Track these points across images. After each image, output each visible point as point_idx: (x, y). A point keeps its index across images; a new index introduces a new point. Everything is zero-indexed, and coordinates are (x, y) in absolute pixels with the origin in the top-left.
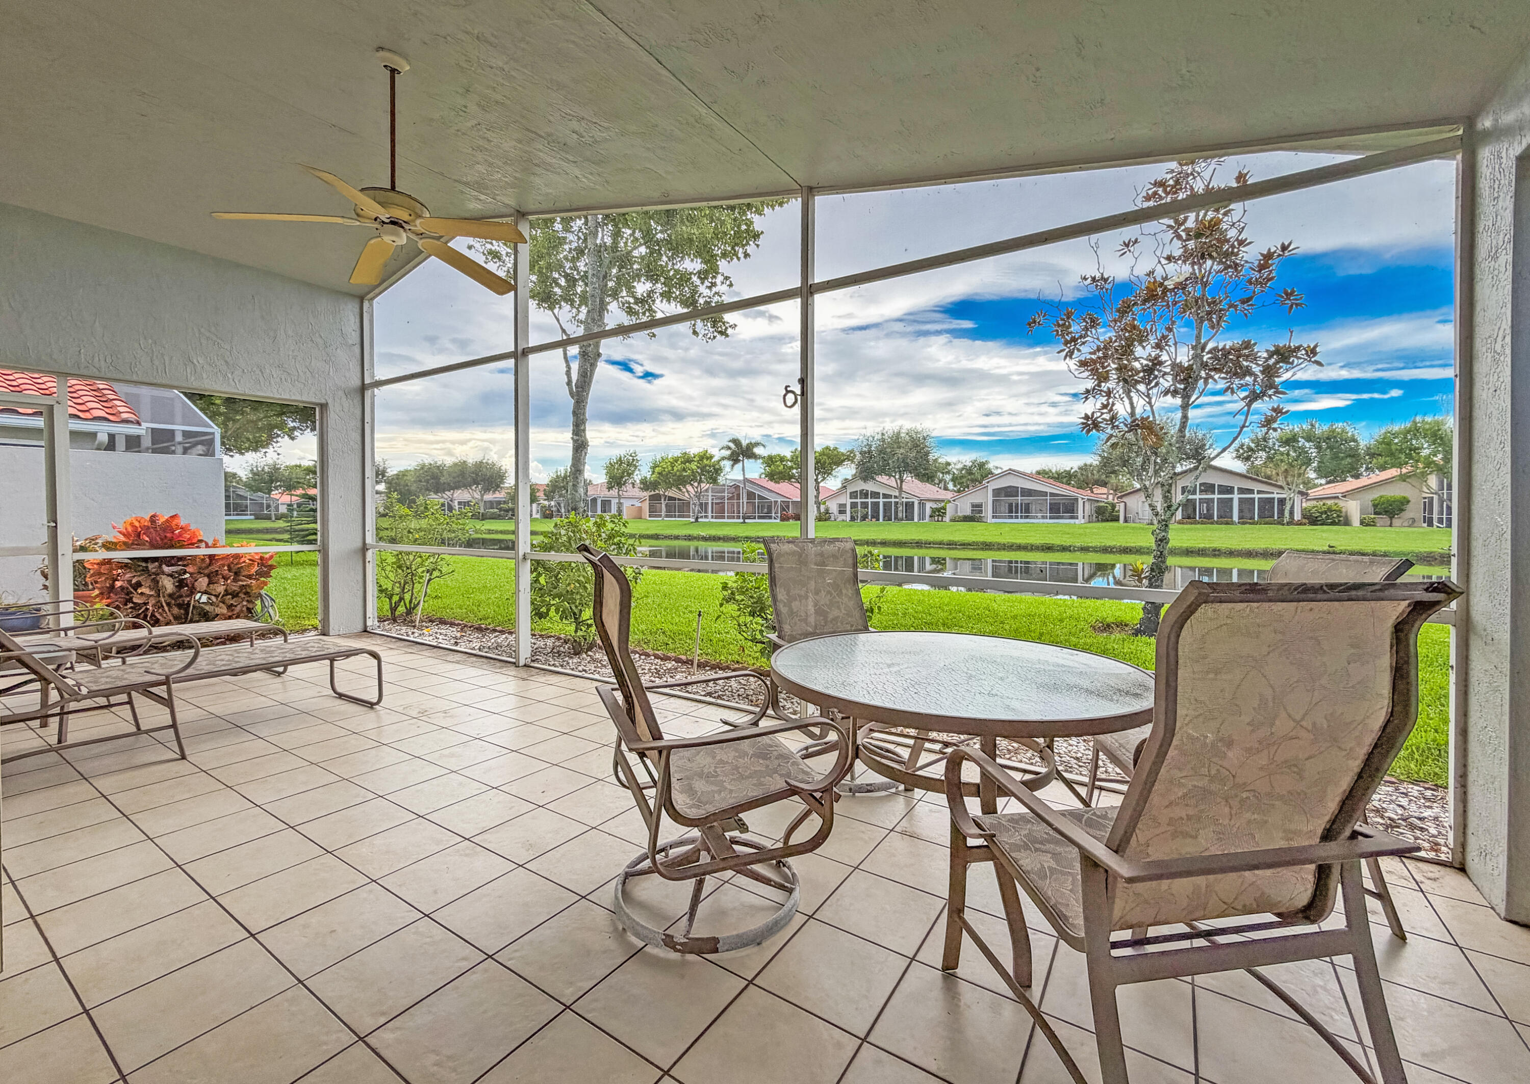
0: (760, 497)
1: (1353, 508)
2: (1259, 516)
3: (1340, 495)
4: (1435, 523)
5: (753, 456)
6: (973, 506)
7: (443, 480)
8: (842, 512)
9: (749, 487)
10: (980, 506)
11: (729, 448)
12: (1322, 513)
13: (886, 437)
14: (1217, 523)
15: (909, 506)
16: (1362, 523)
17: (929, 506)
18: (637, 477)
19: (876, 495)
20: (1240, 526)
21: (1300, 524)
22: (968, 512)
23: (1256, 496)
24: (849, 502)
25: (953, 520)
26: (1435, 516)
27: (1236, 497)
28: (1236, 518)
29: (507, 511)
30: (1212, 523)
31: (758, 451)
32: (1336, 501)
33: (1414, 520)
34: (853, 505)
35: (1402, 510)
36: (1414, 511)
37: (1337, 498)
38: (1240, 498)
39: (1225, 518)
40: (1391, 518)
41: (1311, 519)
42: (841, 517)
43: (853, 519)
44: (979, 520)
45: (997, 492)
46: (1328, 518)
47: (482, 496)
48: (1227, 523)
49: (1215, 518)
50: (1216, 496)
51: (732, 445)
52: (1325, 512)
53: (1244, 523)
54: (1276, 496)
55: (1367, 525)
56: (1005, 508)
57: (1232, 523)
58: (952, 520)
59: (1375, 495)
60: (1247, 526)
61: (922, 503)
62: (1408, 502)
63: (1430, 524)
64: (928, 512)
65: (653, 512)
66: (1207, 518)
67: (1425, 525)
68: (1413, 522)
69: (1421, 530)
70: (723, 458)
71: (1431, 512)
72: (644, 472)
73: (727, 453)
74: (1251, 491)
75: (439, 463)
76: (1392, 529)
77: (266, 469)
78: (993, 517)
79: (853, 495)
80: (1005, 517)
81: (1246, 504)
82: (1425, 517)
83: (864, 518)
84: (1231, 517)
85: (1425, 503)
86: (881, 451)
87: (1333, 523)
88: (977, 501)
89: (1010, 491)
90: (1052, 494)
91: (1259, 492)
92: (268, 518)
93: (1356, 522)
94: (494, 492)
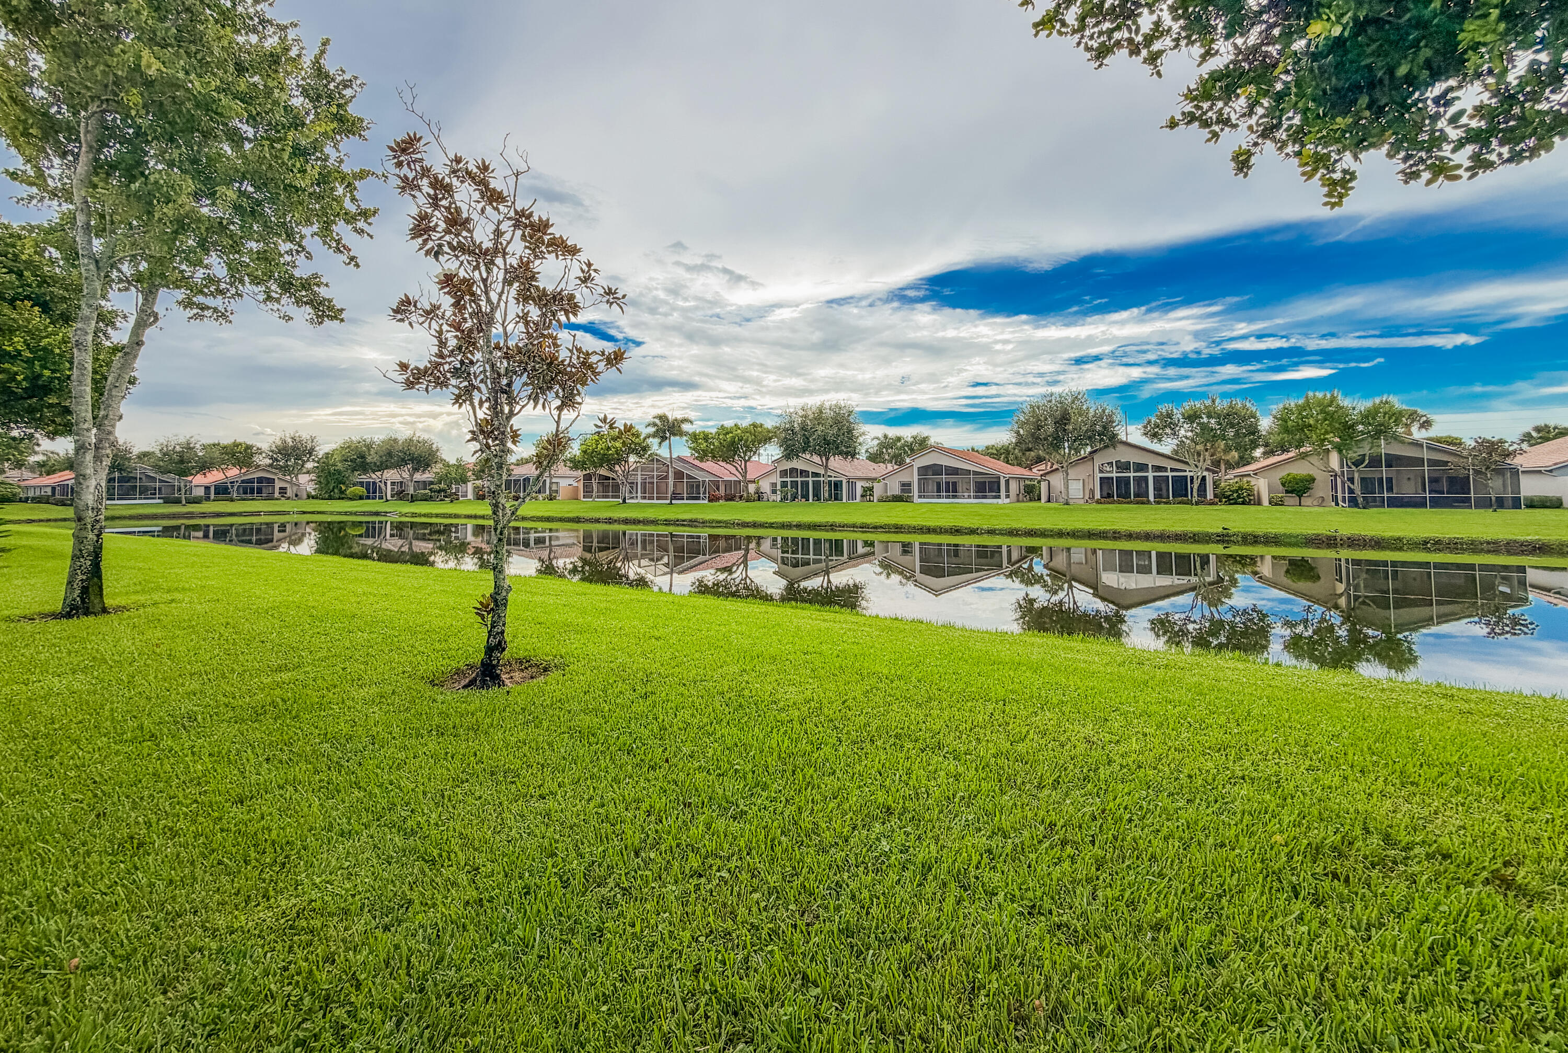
0: (689, 477)
1: (1262, 486)
2: (1174, 494)
3: (1252, 472)
4: (1340, 503)
5: (681, 433)
6: (903, 485)
7: (369, 459)
8: (774, 492)
9: (679, 466)
10: (909, 485)
11: (655, 425)
12: (1233, 492)
13: (810, 413)
14: (1134, 501)
15: (837, 485)
16: (1269, 502)
17: (859, 485)
18: (567, 454)
19: (804, 473)
21: (1212, 503)
22: (896, 490)
23: (1170, 474)
24: (779, 481)
25: (881, 500)
26: (1340, 495)
27: (1150, 475)
28: (1151, 498)
29: (439, 491)
30: (1129, 502)
31: (686, 427)
32: (1248, 478)
33: (1323, 498)
34: (784, 484)
35: (1309, 488)
36: (1320, 489)
37: (1249, 474)
38: (1154, 476)
39: (1141, 497)
40: (1300, 497)
41: (1224, 498)
42: (773, 497)
43: (784, 499)
44: (908, 500)
45: (923, 470)
46: (1239, 497)
47: (412, 476)
48: (1143, 503)
49: (1132, 497)
50: (1132, 475)
51: (657, 421)
52: (1237, 491)
53: (1159, 503)
54: (1189, 474)
55: (1276, 504)
56: (932, 487)
57: (1149, 502)
58: (879, 501)
59: (1282, 473)
60: (1162, 506)
61: (851, 483)
62: (1314, 480)
63: (1337, 503)
64: (859, 491)
65: (588, 492)
66: (1124, 496)
68: (1322, 501)
70: (648, 436)
71: (1337, 491)
72: (575, 450)
73: (652, 430)
74: (1165, 469)
75: (368, 441)
76: (1300, 508)
77: (178, 449)
78: (920, 497)
79: (784, 473)
80: (933, 497)
81: (1160, 483)
82: (1332, 496)
83: (794, 498)
84: (1147, 496)
85: (1332, 481)
86: (803, 428)
87: (1243, 503)
88: (906, 479)
89: (935, 469)
90: (975, 473)
91: (1172, 470)
92: (178, 501)
93: (1265, 501)
94: (423, 471)
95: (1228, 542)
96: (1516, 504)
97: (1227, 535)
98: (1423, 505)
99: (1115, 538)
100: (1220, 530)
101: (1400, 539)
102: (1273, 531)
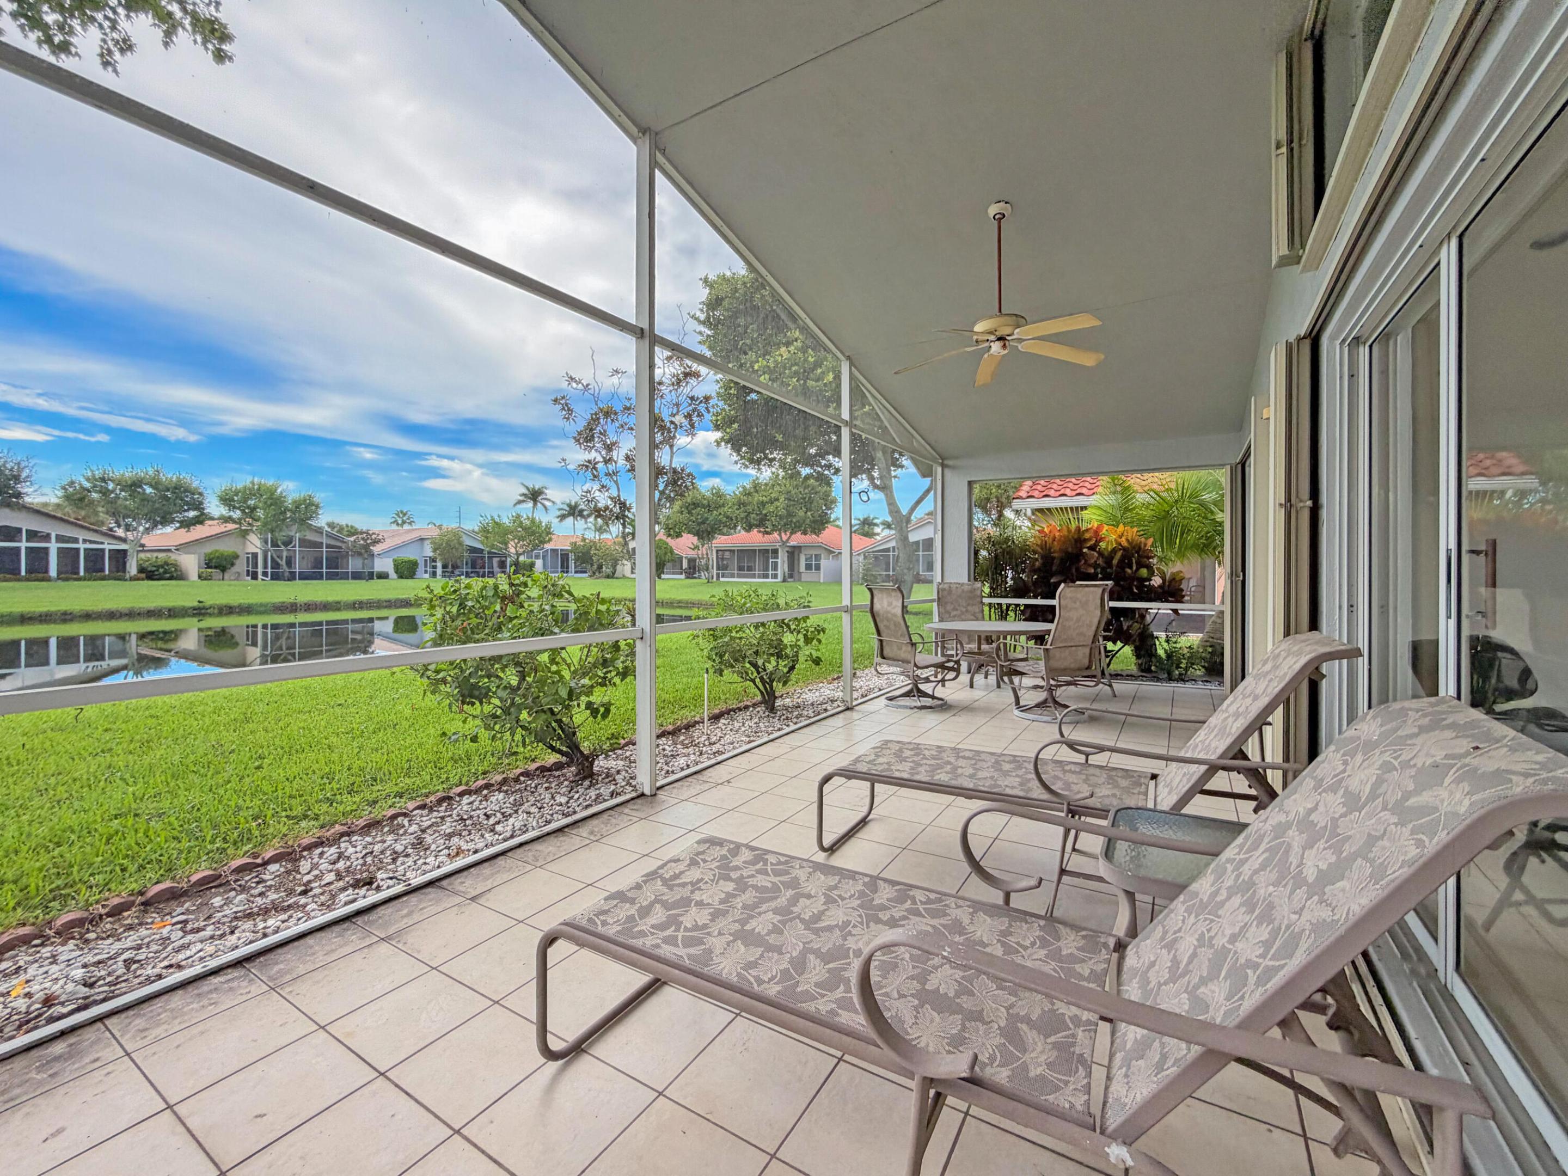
1: (190, 563)
2: (86, 570)
3: (173, 548)
4: (260, 576)
12: (158, 567)
14: (28, 580)
16: (200, 577)
20: (60, 583)
21: (136, 579)
23: (82, 546)
26: (260, 570)
27: (53, 547)
28: (53, 572)
30: (19, 580)
32: (170, 554)
33: (239, 573)
35: (233, 564)
36: (241, 566)
37: (169, 550)
38: (59, 548)
39: (37, 574)
40: (223, 573)
41: (149, 574)
46: (165, 572)
48: (43, 580)
49: (23, 573)
50: (24, 544)
52: (162, 566)
53: (65, 579)
54: (107, 547)
55: (206, 579)
57: (49, 579)
59: (209, 549)
60: (71, 583)
62: (234, 557)
63: (255, 577)
66: (13, 573)
67: (249, 578)
68: (238, 577)
69: (245, 583)
71: (256, 565)
74: (76, 540)
76: (225, 582)
81: (69, 558)
82: (248, 571)
84: (47, 571)
85: (248, 558)
87: (171, 578)
91: (85, 541)
93: (193, 576)
95: (204, 615)
96: (371, 576)
97: (204, 608)
98: (321, 578)
99: (64, 621)
100: (196, 604)
101: (338, 603)
102: (246, 601)
